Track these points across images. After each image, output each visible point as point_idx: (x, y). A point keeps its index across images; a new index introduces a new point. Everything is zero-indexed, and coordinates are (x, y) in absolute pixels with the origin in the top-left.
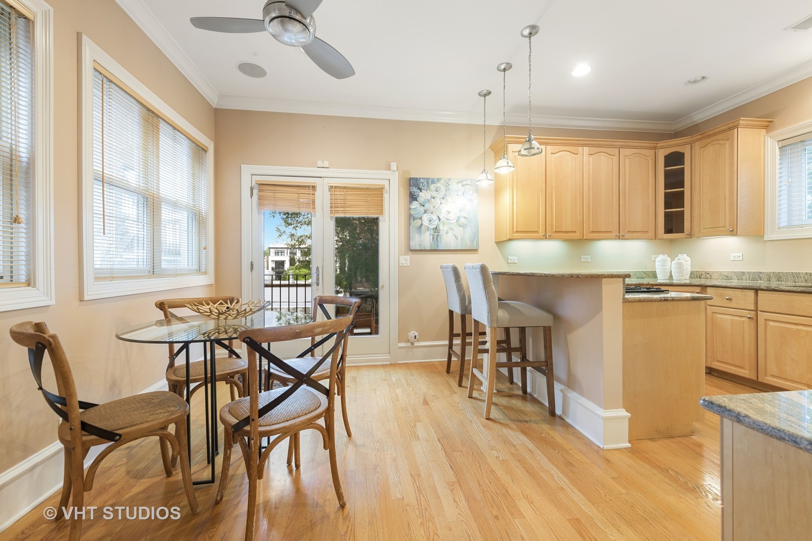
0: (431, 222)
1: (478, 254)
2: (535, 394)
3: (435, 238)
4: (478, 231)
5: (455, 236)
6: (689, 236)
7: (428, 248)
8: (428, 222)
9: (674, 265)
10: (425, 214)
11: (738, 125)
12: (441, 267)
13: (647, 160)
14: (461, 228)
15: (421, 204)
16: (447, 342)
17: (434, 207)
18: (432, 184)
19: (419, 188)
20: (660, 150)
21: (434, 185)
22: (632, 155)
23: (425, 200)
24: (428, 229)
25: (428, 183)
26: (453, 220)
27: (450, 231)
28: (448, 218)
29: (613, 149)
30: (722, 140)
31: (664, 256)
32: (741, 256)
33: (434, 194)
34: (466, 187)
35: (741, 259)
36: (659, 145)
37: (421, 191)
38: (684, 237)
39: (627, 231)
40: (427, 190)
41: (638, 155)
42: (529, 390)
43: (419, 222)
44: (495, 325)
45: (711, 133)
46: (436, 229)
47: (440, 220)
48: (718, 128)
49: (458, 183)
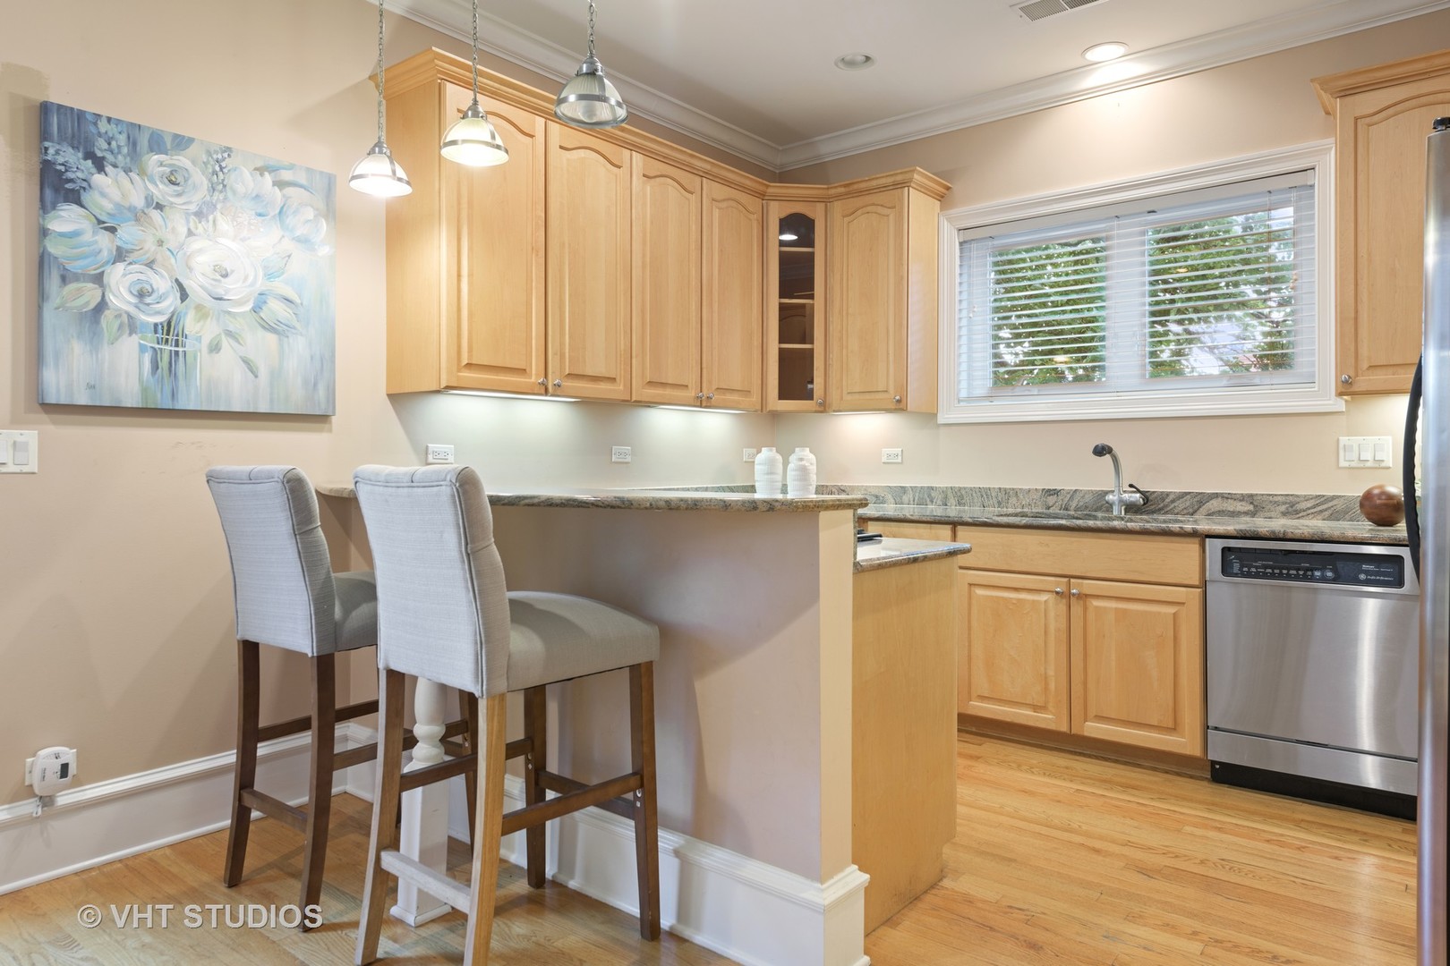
0: (148, 300)
1: (330, 431)
2: (572, 877)
3: (164, 363)
4: (333, 356)
5: (246, 362)
6: (822, 409)
7: (131, 401)
8: (134, 300)
9: (794, 473)
10: (120, 266)
11: (911, 180)
12: (211, 479)
13: (750, 220)
14: (272, 338)
15: (100, 222)
16: (230, 757)
17: (160, 243)
18: (151, 150)
19: (89, 155)
20: (772, 203)
21: (162, 157)
22: (724, 200)
23: (118, 206)
24: (132, 326)
25: (133, 143)
26: (240, 303)
27: (226, 343)
28: (220, 292)
29: (690, 175)
30: (882, 206)
31: (771, 450)
32: (900, 454)
33: (161, 191)
34: (289, 191)
35: (899, 460)
36: (770, 190)
37: (100, 167)
38: (814, 409)
39: (714, 387)
40: (127, 171)
41: (734, 204)
42: (550, 870)
43: (91, 295)
44: (502, 685)
45: (863, 186)
46: (169, 330)
47: (184, 295)
48: (877, 178)
49: (261, 170)
